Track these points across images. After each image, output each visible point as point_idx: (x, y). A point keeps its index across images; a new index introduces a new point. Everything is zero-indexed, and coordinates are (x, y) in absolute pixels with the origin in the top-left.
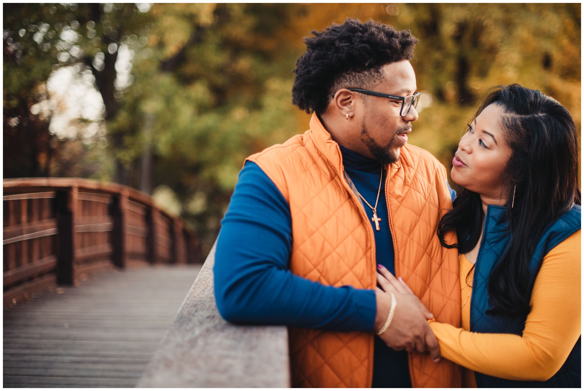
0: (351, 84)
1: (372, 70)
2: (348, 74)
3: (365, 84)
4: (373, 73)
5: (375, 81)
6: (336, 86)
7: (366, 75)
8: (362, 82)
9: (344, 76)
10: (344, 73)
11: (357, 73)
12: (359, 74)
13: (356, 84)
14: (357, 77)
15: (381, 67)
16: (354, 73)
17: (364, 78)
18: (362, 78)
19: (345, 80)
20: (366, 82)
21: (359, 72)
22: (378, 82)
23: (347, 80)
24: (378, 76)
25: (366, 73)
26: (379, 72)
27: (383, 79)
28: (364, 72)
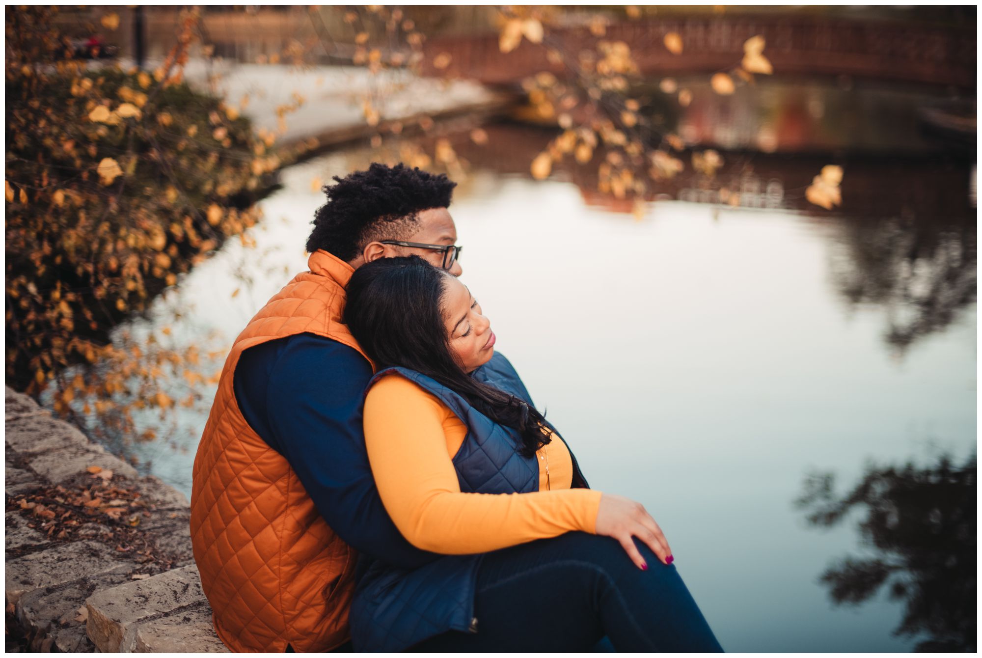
0: (382, 236)
1: (406, 218)
2: (378, 224)
3: (399, 234)
4: (407, 221)
5: (410, 231)
6: (365, 239)
7: (398, 224)
8: (395, 232)
9: (374, 227)
10: (373, 224)
11: (389, 223)
12: (391, 223)
13: (389, 235)
14: (389, 228)
15: (416, 214)
16: (385, 223)
17: (398, 228)
18: (396, 228)
19: (376, 232)
20: (400, 232)
21: (391, 221)
22: (413, 231)
23: (377, 231)
24: (413, 224)
25: (399, 221)
26: (414, 220)
27: (419, 228)
28: (396, 221)
